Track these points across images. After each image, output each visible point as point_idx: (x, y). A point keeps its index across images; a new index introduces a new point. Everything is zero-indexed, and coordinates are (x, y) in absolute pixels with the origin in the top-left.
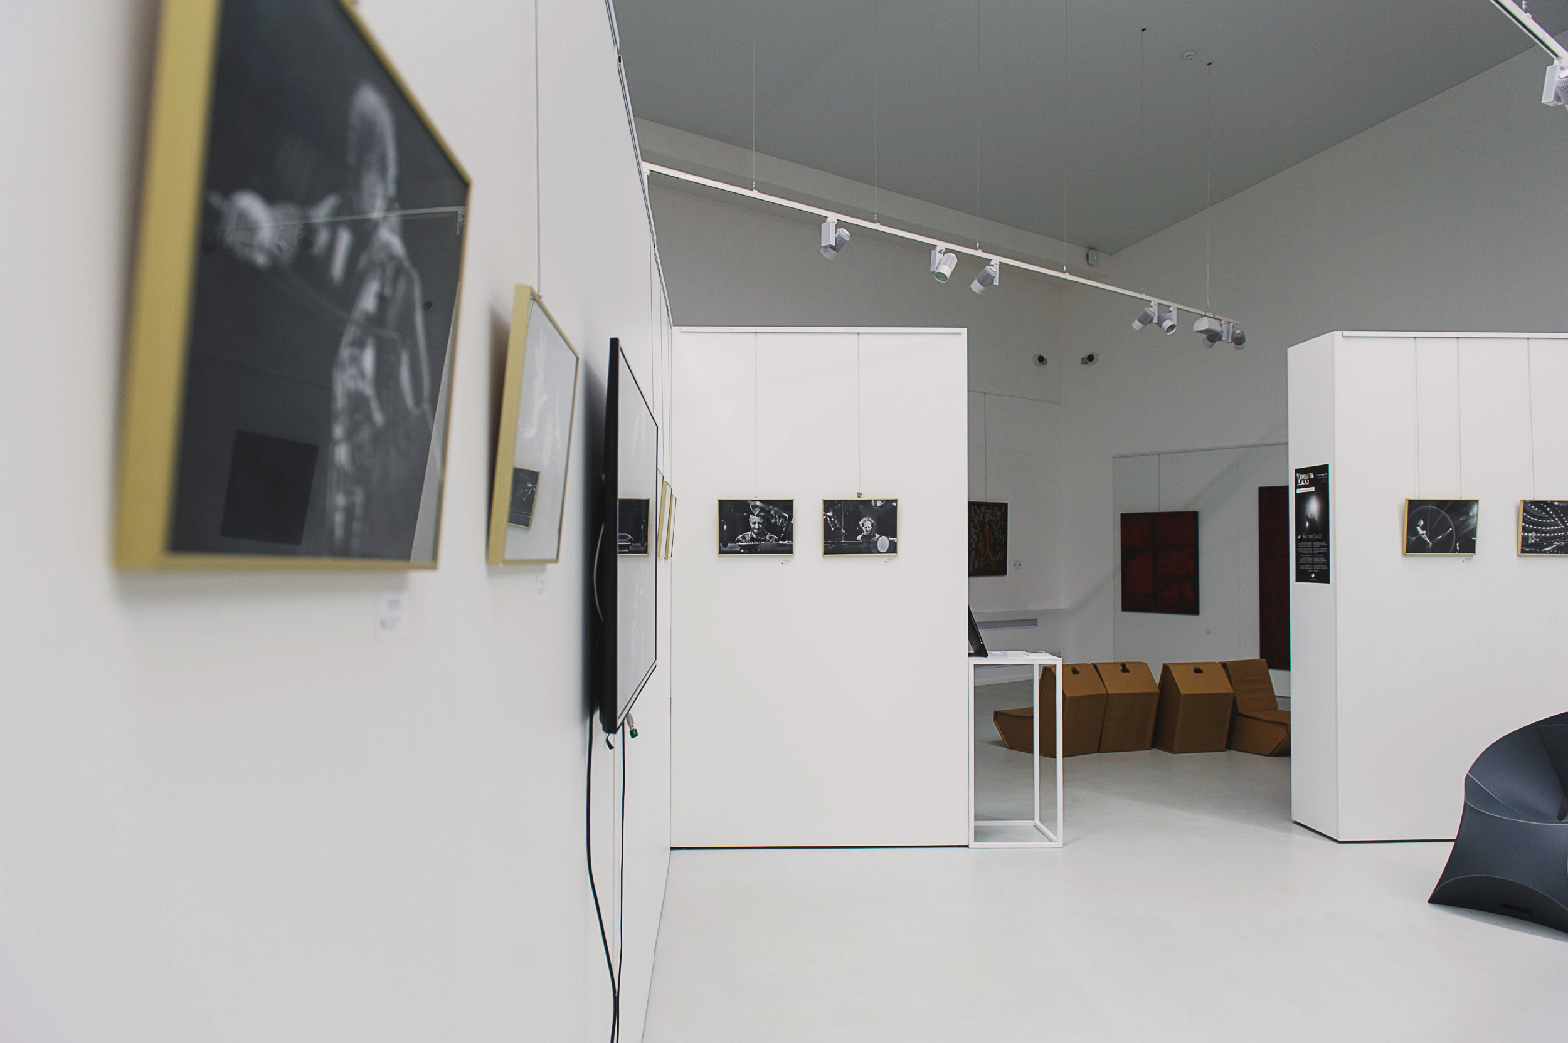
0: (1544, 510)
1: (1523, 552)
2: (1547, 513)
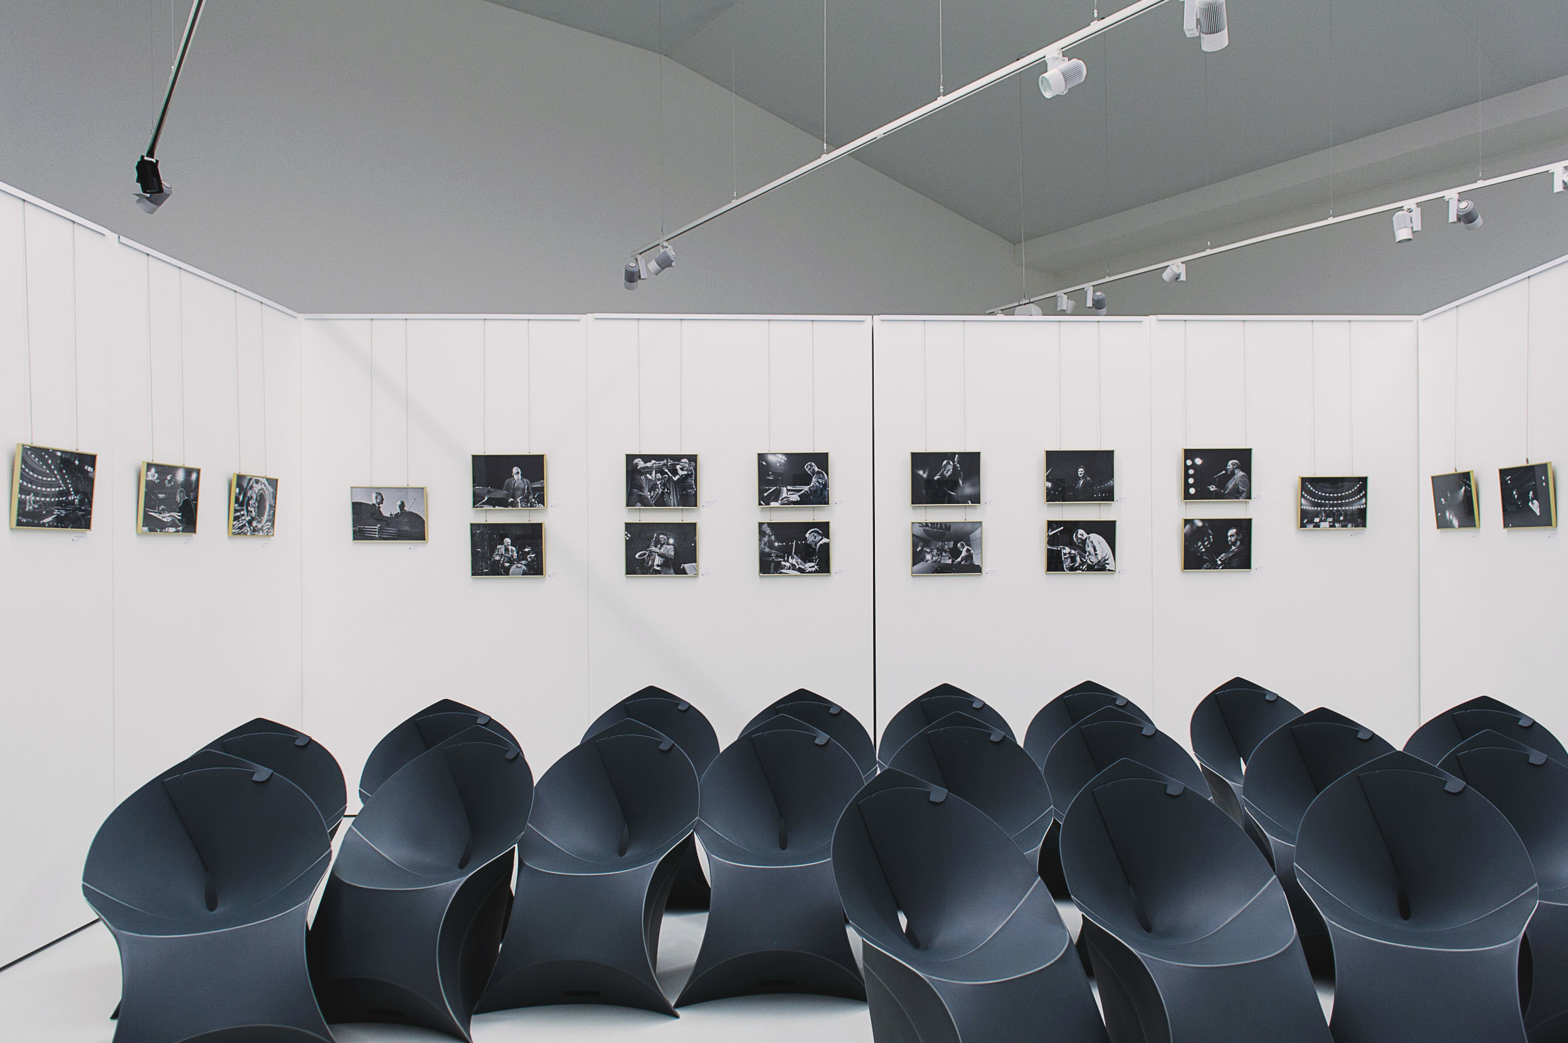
1: (19, 523)
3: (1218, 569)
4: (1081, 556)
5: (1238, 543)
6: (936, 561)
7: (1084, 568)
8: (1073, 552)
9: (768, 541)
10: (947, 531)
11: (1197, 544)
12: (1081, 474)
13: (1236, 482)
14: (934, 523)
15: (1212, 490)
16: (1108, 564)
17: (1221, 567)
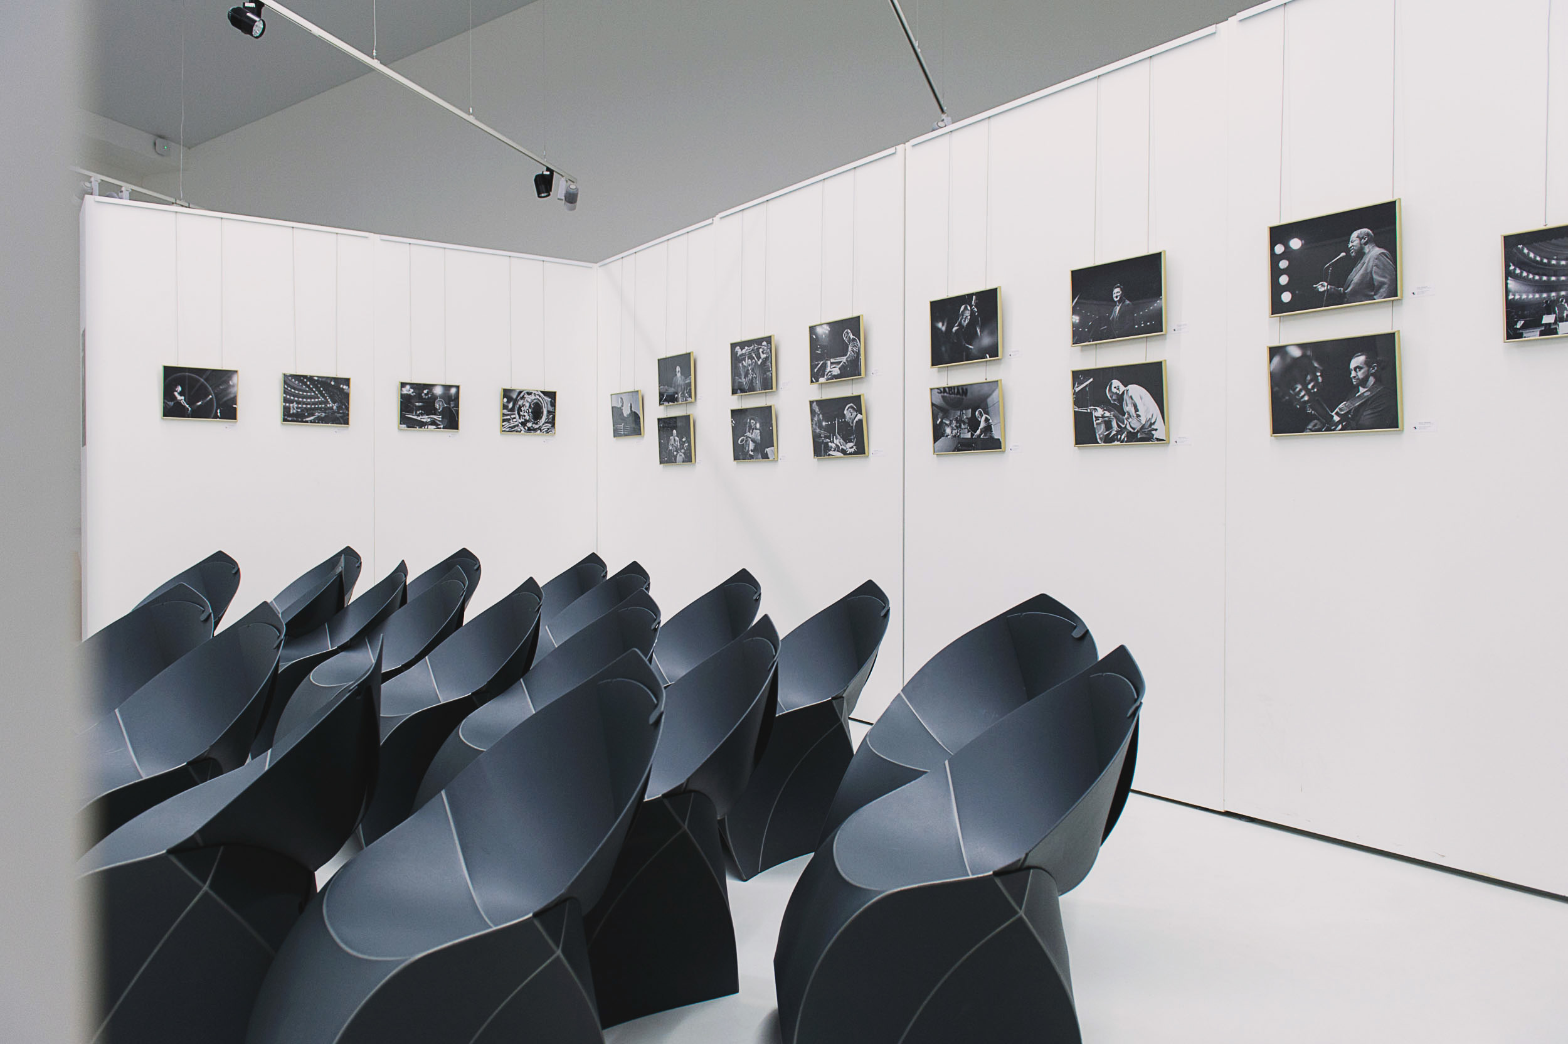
0: (305, 384)
2: (308, 386)
3: (1334, 430)
4: (1118, 420)
5: (1372, 380)
6: (955, 436)
7: (1123, 437)
8: (1107, 414)
9: (818, 420)
10: (964, 397)
11: (1294, 390)
12: (1117, 297)
13: (1366, 270)
14: (951, 387)
15: (1321, 289)
16: (1156, 430)
17: (1340, 427)
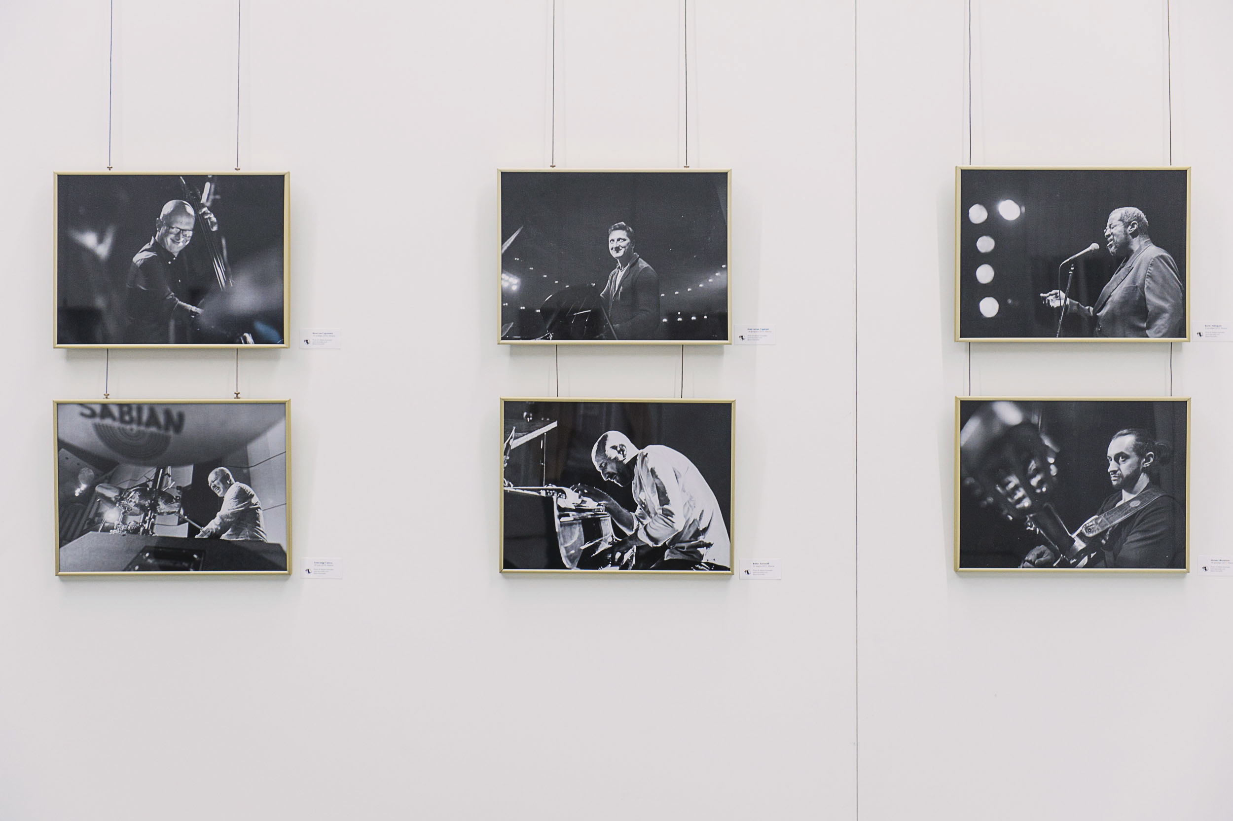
3: (1074, 566)
4: (616, 516)
5: (1144, 481)
6: (136, 531)
7: (627, 556)
8: (590, 504)
10: (171, 433)
11: (1004, 485)
12: (617, 249)
13: (1134, 281)
14: (129, 405)
15: (1055, 304)
16: (709, 545)
17: (1085, 560)
